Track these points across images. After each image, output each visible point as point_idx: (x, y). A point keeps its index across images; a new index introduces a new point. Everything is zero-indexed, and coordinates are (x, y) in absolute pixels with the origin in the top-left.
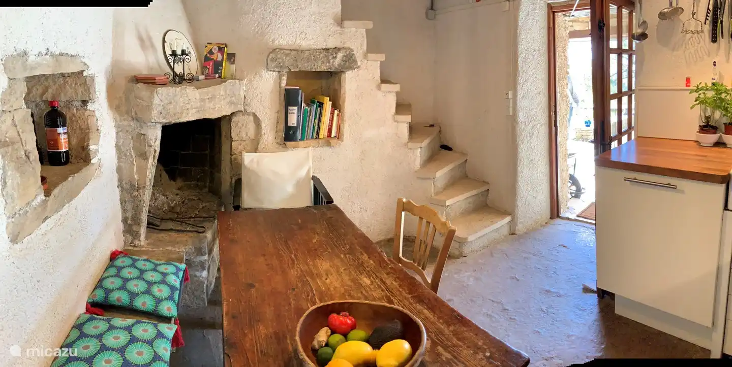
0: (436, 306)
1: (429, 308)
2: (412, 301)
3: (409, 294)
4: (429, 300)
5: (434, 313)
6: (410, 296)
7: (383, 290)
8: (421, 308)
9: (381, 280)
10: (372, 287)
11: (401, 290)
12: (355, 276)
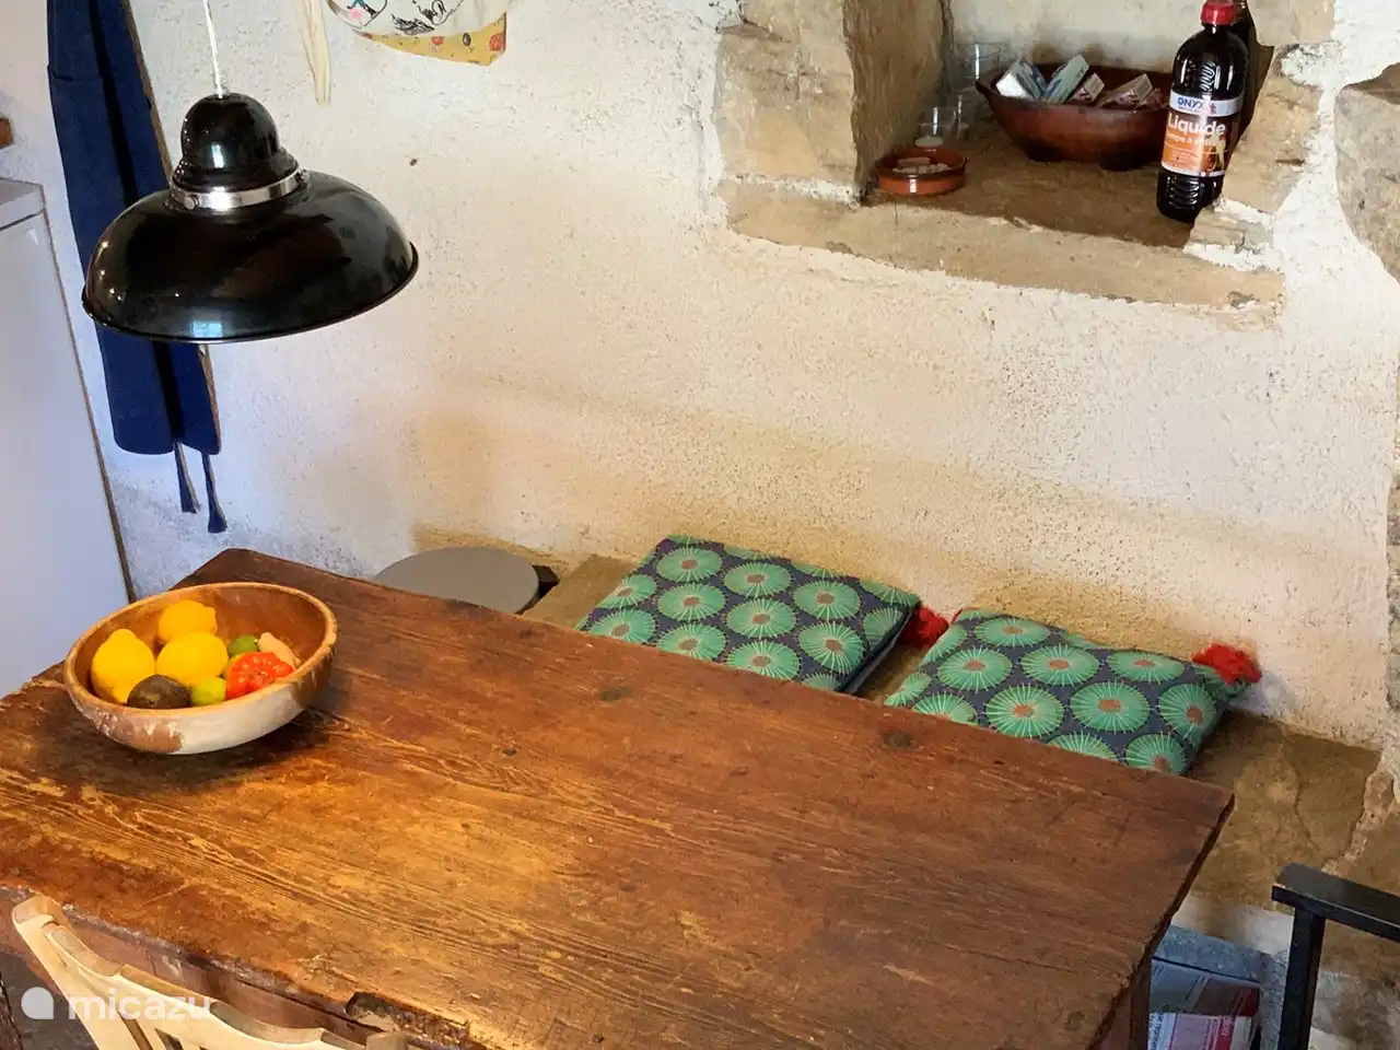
0: (96, 880)
1: (115, 866)
2: (175, 870)
3: (193, 890)
4: (122, 890)
5: (92, 860)
6: (187, 884)
7: (282, 873)
8: (134, 861)
9: (311, 902)
10: (320, 873)
11: (229, 892)
12: (396, 881)
